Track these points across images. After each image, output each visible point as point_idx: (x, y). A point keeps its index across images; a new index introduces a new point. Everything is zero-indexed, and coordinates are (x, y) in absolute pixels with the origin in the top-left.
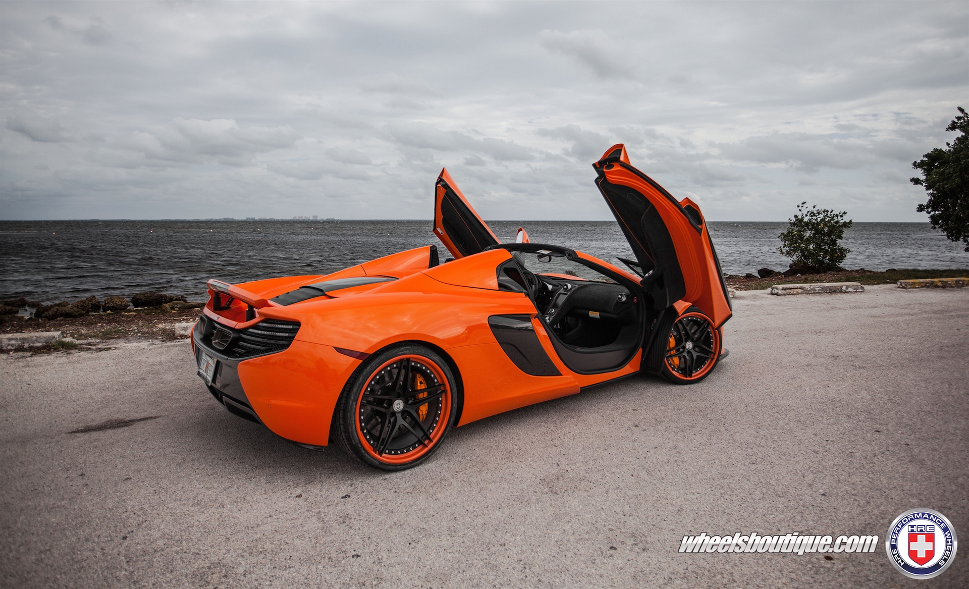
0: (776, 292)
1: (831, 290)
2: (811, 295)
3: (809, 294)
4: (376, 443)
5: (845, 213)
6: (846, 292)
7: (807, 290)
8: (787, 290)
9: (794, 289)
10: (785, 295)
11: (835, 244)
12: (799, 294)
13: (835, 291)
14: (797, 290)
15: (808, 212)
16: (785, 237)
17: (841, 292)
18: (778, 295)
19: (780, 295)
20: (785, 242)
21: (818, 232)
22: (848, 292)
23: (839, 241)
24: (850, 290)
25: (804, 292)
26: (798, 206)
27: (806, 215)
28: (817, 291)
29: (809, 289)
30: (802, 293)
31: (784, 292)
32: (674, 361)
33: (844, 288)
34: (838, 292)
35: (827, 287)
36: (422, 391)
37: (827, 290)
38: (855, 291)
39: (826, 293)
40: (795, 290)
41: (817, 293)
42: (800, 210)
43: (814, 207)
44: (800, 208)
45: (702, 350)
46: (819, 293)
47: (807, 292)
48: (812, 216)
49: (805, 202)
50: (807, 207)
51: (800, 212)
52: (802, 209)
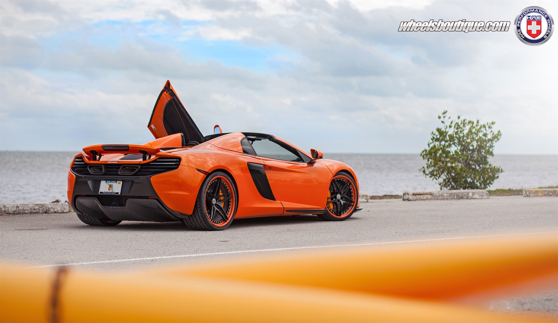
0: (407, 198)
1: (459, 196)
2: (439, 200)
3: (438, 199)
4: (209, 215)
5: (493, 123)
6: (472, 198)
7: (435, 196)
8: (418, 196)
9: (424, 194)
10: (415, 200)
11: (486, 163)
12: (428, 200)
13: (462, 198)
14: (427, 196)
15: (452, 123)
16: (429, 154)
17: (468, 198)
18: (409, 200)
19: (410, 200)
20: (428, 160)
21: (465, 148)
22: (474, 199)
23: (490, 159)
24: (476, 196)
25: (433, 198)
26: (440, 117)
27: (450, 128)
28: (445, 197)
29: (438, 195)
30: (431, 199)
31: (415, 197)
32: (330, 206)
33: (470, 195)
34: (465, 199)
35: (454, 193)
36: (222, 196)
37: (454, 196)
38: (481, 197)
39: (454, 199)
40: (425, 196)
41: (445, 199)
42: (443, 122)
43: (459, 117)
44: (442, 119)
45: (346, 200)
46: (447, 199)
47: (436, 198)
48: (457, 128)
49: (446, 112)
50: (449, 118)
51: (443, 124)
52: (444, 120)
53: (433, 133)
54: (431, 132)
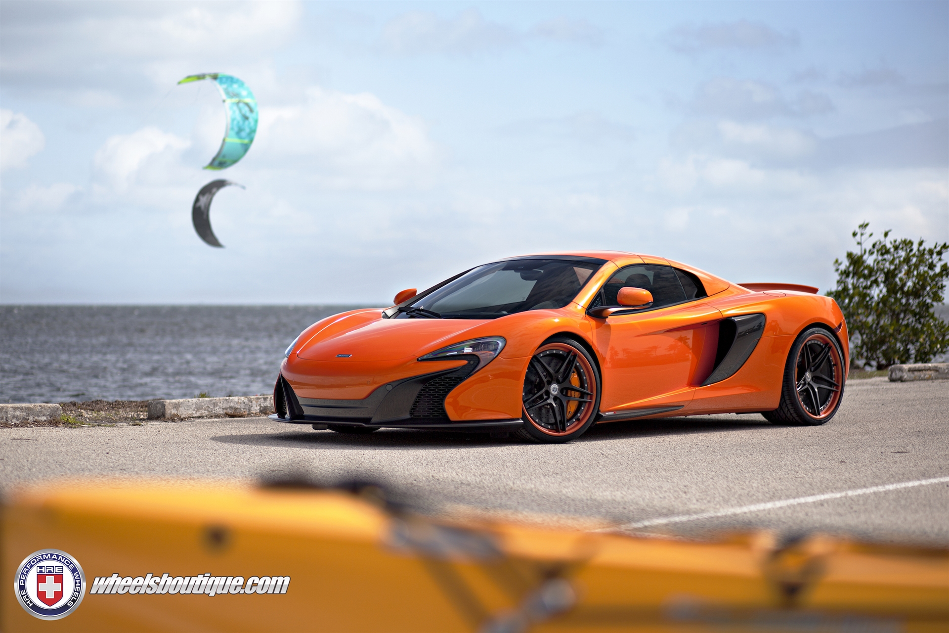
15: (874, 246)
26: (855, 234)
27: (871, 253)
42: (859, 243)
43: (886, 234)
44: (858, 236)
48: (882, 254)
49: (867, 225)
50: (871, 235)
51: (859, 247)
52: (861, 239)
53: (837, 261)
54: (834, 260)
